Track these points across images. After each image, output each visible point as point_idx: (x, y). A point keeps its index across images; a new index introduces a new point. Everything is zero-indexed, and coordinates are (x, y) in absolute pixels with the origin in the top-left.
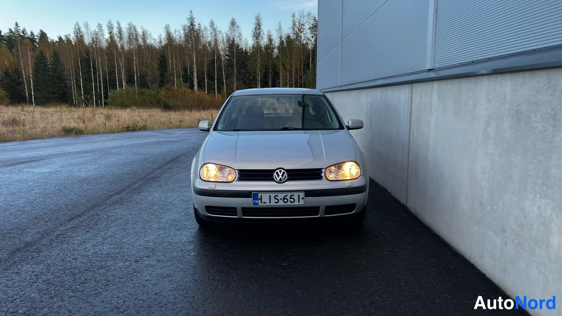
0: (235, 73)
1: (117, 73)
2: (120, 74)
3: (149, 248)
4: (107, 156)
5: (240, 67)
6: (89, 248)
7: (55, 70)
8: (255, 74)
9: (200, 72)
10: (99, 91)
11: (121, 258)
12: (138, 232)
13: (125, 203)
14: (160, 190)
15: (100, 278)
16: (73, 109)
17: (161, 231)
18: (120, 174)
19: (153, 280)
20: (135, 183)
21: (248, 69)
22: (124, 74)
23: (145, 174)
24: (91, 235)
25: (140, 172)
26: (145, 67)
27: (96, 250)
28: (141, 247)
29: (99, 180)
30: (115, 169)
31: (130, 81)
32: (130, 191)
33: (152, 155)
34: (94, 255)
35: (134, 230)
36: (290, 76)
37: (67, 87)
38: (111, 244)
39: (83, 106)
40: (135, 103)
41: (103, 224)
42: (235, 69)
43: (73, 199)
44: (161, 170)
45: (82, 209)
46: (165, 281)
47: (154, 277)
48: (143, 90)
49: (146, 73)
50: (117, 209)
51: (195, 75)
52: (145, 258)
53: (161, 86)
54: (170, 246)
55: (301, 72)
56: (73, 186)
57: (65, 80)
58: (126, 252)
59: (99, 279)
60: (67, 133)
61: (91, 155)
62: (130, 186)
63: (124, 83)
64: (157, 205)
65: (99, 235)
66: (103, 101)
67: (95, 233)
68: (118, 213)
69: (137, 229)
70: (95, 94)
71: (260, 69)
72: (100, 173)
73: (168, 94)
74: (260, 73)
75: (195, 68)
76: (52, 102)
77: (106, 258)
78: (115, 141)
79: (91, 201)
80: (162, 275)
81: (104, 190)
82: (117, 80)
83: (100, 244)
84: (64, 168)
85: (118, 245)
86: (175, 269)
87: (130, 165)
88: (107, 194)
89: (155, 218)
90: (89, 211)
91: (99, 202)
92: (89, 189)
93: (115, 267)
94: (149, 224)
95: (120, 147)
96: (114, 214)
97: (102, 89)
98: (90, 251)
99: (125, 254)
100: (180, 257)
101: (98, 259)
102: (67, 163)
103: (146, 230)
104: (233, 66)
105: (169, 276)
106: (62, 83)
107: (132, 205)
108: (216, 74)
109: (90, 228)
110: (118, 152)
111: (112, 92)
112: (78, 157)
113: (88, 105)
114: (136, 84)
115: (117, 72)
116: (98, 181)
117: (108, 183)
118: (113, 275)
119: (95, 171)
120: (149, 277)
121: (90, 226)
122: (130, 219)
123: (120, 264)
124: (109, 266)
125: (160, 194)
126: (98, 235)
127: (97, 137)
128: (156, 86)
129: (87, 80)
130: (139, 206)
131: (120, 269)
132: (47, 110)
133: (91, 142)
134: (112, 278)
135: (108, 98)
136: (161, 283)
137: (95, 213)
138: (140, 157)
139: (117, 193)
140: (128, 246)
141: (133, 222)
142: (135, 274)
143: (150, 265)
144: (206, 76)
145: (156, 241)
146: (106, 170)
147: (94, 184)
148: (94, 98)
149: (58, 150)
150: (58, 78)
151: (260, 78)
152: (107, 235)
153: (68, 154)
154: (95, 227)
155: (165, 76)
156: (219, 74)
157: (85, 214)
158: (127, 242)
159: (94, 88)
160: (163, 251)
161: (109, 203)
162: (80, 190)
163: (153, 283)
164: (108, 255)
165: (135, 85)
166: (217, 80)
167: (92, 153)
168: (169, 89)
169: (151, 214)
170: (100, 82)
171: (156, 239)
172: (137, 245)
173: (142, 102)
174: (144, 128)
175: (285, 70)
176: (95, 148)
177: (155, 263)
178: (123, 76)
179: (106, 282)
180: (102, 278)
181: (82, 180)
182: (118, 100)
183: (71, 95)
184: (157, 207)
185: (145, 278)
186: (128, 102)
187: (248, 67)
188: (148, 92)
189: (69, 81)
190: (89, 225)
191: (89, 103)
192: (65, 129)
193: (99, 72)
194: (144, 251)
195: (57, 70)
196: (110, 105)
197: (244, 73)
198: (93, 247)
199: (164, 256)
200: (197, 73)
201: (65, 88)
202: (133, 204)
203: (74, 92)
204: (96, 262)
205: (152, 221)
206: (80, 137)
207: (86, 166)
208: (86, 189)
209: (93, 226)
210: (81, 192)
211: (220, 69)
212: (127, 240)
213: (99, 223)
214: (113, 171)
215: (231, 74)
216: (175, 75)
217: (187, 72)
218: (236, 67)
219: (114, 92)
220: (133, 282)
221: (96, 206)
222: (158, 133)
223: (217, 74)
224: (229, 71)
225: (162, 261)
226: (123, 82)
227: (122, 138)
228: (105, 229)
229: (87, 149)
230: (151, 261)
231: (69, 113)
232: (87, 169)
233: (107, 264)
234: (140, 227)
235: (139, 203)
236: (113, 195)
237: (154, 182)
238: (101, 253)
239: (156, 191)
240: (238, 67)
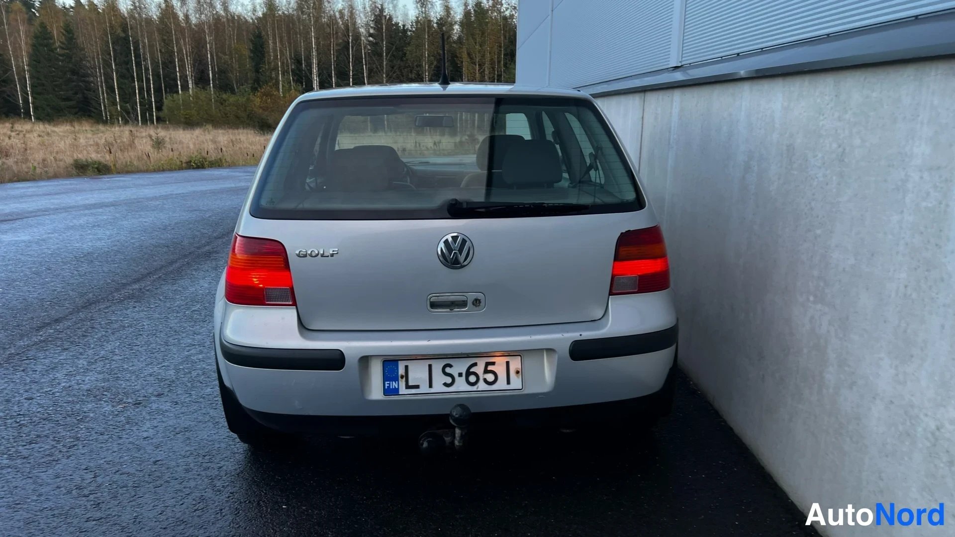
0: (385, 66)
1: (177, 65)
2: (182, 67)
3: (166, 380)
4: (138, 213)
5: (394, 56)
6: (59, 380)
7: (69, 57)
8: (419, 69)
9: (323, 64)
10: (147, 96)
11: (112, 398)
12: (154, 351)
13: (146, 297)
14: (213, 276)
15: (64, 434)
16: (101, 127)
17: (194, 350)
18: (151, 246)
19: (157, 437)
20: (172, 263)
21: (407, 60)
22: (190, 66)
23: (195, 245)
24: (70, 356)
25: (187, 242)
26: (226, 55)
27: (70, 383)
28: (152, 378)
29: (112, 257)
30: (145, 236)
31: (201, 80)
32: (160, 277)
33: (216, 212)
34: (64, 392)
35: (149, 346)
36: (481, 73)
37: (89, 90)
38: (99, 373)
39: (119, 123)
40: (209, 118)
41: (96, 336)
42: (385, 60)
43: (55, 290)
44: (224, 240)
45: (67, 309)
46: (177, 440)
47: (161, 431)
48: (224, 96)
49: (228, 65)
50: (129, 308)
51: (315, 70)
52: (153, 398)
53: (254, 89)
54: (203, 377)
55: (499, 67)
56: (63, 267)
57: (88, 76)
58: (123, 386)
59: (62, 434)
60: (82, 170)
61: (109, 211)
62: (162, 267)
63: (190, 82)
64: (201, 302)
65: (84, 356)
66: (154, 115)
67: (78, 352)
68: (129, 315)
69: (154, 345)
70: (140, 101)
71: (428, 60)
72: (118, 243)
73: (267, 103)
74: (429, 67)
75: (314, 57)
76: (65, 115)
77: (84, 398)
78: (159, 186)
79: (88, 294)
80: (175, 428)
81: (116, 275)
82: (178, 77)
83: (80, 371)
84: (56, 235)
85: (112, 373)
86: (200, 418)
87: (173, 229)
88: (118, 281)
89: (190, 326)
90: (79, 312)
91: (100, 295)
92: (90, 272)
93: (96, 414)
94: (176, 337)
95: (166, 197)
96: (121, 319)
97: (152, 92)
98: (59, 384)
99: (120, 390)
100: (215, 397)
101: (70, 399)
102: (64, 224)
103: (170, 347)
104: (381, 55)
105: (187, 431)
106: (81, 81)
107: (157, 302)
108: (351, 68)
109: (72, 342)
110: (160, 206)
111: (170, 98)
112: (85, 215)
113: (128, 121)
114: (211, 85)
115: (178, 63)
116: (110, 257)
117: (126, 262)
118: (88, 429)
119: (110, 240)
120: (151, 432)
121: (72, 340)
122: (146, 327)
123: (106, 409)
124: (85, 413)
125: (210, 282)
126: (82, 355)
127: (131, 179)
128: (247, 90)
129: (126, 76)
130: (168, 305)
131: (104, 417)
132: (56, 129)
133: (119, 187)
134: (84, 434)
135: (163, 110)
136: (169, 442)
137: (87, 316)
138: (194, 216)
139: (137, 281)
140: (129, 375)
141: (151, 332)
142: (127, 426)
143: (159, 411)
144: (333, 72)
145: (181, 367)
146: (129, 239)
147: (101, 264)
148: (139, 109)
149: (55, 201)
150: (74, 72)
151: (428, 76)
152: (97, 355)
153: (69, 210)
154: (81, 342)
155: (261, 70)
156: (357, 69)
157: (70, 317)
158: (130, 368)
159: (137, 91)
160: (189, 385)
161: (117, 298)
162: (73, 274)
163: (156, 443)
164: (89, 392)
165: (209, 86)
166: (352, 78)
167: (112, 207)
168: (268, 94)
169: (185, 318)
170: (148, 80)
171: (181, 363)
172: (146, 374)
173: (222, 117)
174: (217, 164)
175: (472, 63)
176: (123, 197)
177: (170, 407)
178: (189, 71)
179: (72, 440)
180: (68, 433)
181: (82, 256)
182: (180, 113)
183: (98, 104)
184: (198, 306)
185: (143, 433)
186: (198, 117)
187: (407, 57)
188: (232, 99)
189: (94, 78)
190: (71, 337)
191: (129, 118)
192: (77, 164)
193: (146, 62)
194: (155, 385)
195: (72, 58)
196: (167, 122)
197: (400, 67)
198: (66, 378)
199: (188, 395)
200: (318, 66)
201: (87, 90)
202: (160, 300)
203: (103, 96)
204: (65, 404)
205: (184, 331)
206: (102, 178)
207: (96, 231)
208: (84, 271)
209: (77, 340)
210: (73, 277)
211: (358, 60)
212: (131, 364)
213: (89, 335)
214: (142, 240)
215: (377, 68)
216: (280, 69)
217: (302, 64)
218: (387, 55)
219: (173, 98)
220: (120, 441)
221: (93, 303)
222: (240, 172)
223: (353, 69)
224: (374, 63)
225: (182, 404)
226: (188, 81)
227: (173, 182)
228: (97, 345)
229: (107, 201)
230: (163, 403)
231: (93, 134)
232: (95, 237)
233: (83, 408)
234: (160, 342)
235: (171, 298)
236: (129, 283)
237: (207, 260)
238: (78, 388)
239: (206, 277)
240: (390, 57)
